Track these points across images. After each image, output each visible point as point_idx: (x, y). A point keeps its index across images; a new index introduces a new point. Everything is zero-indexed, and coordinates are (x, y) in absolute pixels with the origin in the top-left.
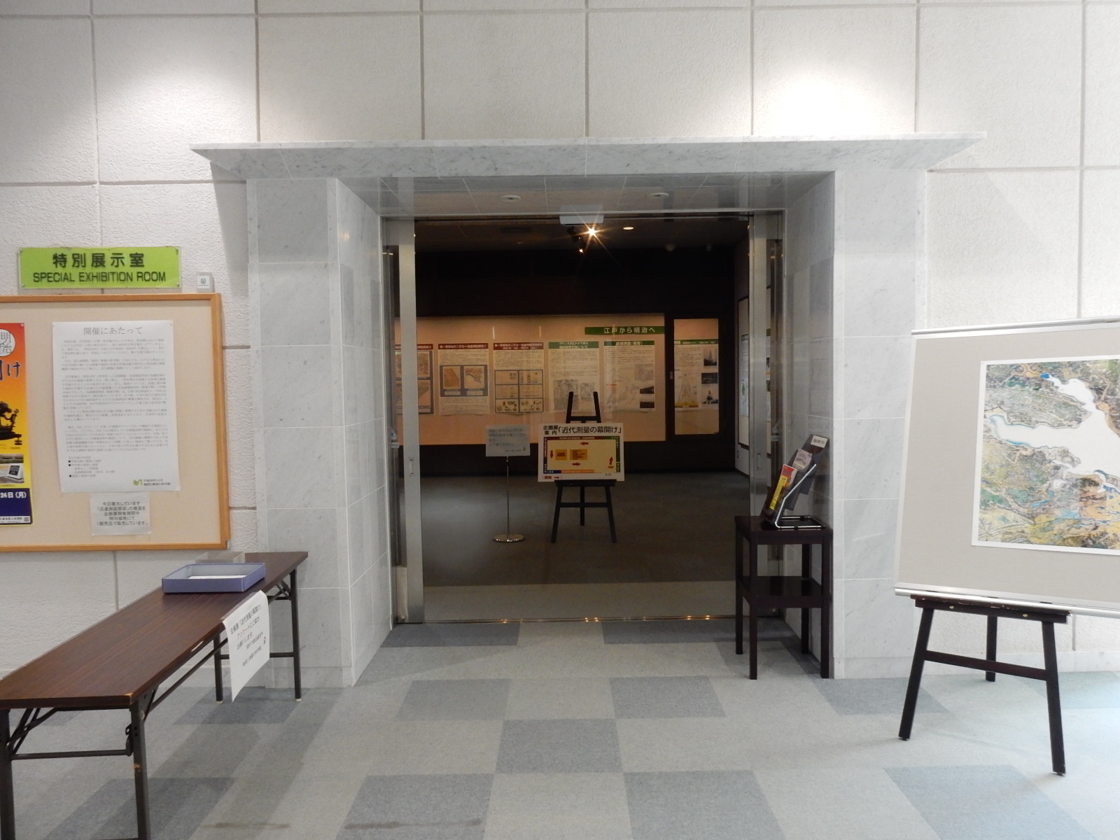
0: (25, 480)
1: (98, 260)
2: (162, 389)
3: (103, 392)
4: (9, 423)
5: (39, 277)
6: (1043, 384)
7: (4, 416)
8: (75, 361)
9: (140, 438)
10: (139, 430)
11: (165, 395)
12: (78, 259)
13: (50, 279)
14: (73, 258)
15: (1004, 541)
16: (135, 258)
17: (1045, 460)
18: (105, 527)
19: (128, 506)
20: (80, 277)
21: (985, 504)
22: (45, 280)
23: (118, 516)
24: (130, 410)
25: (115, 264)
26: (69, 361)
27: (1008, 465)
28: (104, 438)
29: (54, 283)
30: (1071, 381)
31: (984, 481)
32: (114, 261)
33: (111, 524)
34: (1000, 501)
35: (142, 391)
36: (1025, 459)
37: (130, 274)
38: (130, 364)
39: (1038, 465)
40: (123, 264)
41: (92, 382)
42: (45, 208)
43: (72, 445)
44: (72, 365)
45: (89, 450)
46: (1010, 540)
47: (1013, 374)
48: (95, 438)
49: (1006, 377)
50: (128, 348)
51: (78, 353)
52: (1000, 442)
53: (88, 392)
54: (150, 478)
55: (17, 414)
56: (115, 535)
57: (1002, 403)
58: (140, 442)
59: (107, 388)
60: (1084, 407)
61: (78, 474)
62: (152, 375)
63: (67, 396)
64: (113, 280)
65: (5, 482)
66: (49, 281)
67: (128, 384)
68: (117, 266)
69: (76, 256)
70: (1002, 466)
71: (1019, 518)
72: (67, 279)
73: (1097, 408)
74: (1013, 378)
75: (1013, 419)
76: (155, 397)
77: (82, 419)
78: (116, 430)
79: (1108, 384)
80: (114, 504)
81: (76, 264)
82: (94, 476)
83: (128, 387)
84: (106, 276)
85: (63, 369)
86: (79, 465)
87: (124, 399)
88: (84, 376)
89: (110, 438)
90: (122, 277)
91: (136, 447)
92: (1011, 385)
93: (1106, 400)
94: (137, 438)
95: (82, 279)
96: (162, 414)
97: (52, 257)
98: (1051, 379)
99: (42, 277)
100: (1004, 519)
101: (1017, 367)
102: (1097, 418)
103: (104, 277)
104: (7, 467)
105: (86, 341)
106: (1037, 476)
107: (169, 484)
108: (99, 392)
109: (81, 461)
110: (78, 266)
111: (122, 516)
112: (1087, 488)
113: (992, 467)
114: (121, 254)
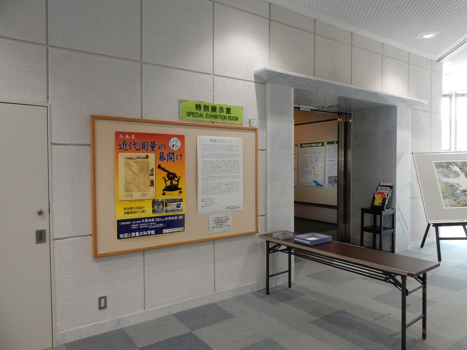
0: (183, 210)
1: (214, 109)
2: (238, 167)
3: (217, 168)
4: (176, 183)
5: (189, 114)
6: (449, 167)
7: (174, 180)
8: (207, 154)
9: (229, 188)
10: (229, 185)
11: (239, 169)
12: (206, 108)
13: (194, 115)
14: (204, 107)
15: (451, 207)
16: (228, 109)
17: (454, 186)
18: (215, 229)
19: (224, 219)
20: (207, 116)
21: (444, 198)
22: (192, 116)
23: (220, 223)
24: (226, 176)
25: (220, 111)
26: (204, 154)
27: (446, 188)
28: (216, 189)
29: (195, 117)
30: (454, 166)
31: (442, 192)
32: (220, 110)
33: (217, 227)
34: (447, 197)
35: (231, 168)
36: (450, 186)
37: (226, 116)
38: (227, 156)
39: (453, 187)
40: (223, 112)
41: (213, 164)
42: (191, 82)
43: (204, 192)
44: (205, 156)
45: (210, 194)
46: (452, 207)
47: (441, 165)
48: (212, 189)
49: (439, 165)
50: (227, 149)
51: (208, 150)
52: (443, 182)
53: (211, 168)
54: (233, 206)
55: (180, 178)
56: (218, 232)
57: (441, 172)
58: (229, 190)
59: (218, 166)
60: (459, 173)
61: (205, 206)
62: (234, 161)
63: (203, 170)
64: (219, 118)
65: (174, 212)
66: (193, 116)
67: (226, 164)
68: (221, 112)
69: (205, 106)
70: (445, 188)
71: (452, 201)
72: (201, 116)
73: (462, 173)
74: (441, 166)
75: (444, 176)
76: (235, 170)
77: (208, 180)
78: (220, 185)
79: (462, 167)
80: (218, 218)
81: (205, 110)
82: (212, 206)
83: (226, 166)
84: (217, 117)
85: (202, 157)
86: (206, 201)
87: (224, 171)
88: (210, 161)
89: (218, 189)
90: (223, 118)
91: (228, 192)
92: (441, 167)
93: (463, 171)
94: (228, 188)
95: (207, 117)
96: (238, 178)
97: (195, 106)
98: (450, 166)
99: (190, 114)
100: (449, 201)
101: (442, 163)
102: (462, 175)
103: (215, 117)
104: (175, 204)
105: (211, 145)
106: (453, 190)
107: (239, 208)
108: (215, 168)
109: (207, 200)
110: (206, 111)
111: (221, 223)
112: (465, 192)
113: (443, 188)
114: (223, 107)
